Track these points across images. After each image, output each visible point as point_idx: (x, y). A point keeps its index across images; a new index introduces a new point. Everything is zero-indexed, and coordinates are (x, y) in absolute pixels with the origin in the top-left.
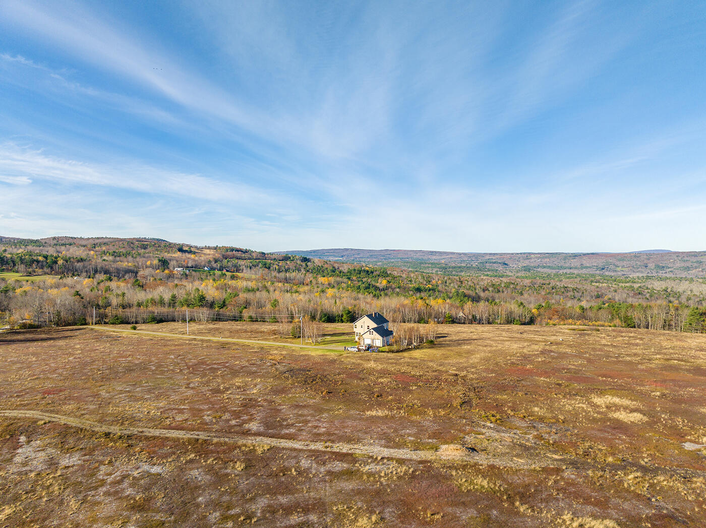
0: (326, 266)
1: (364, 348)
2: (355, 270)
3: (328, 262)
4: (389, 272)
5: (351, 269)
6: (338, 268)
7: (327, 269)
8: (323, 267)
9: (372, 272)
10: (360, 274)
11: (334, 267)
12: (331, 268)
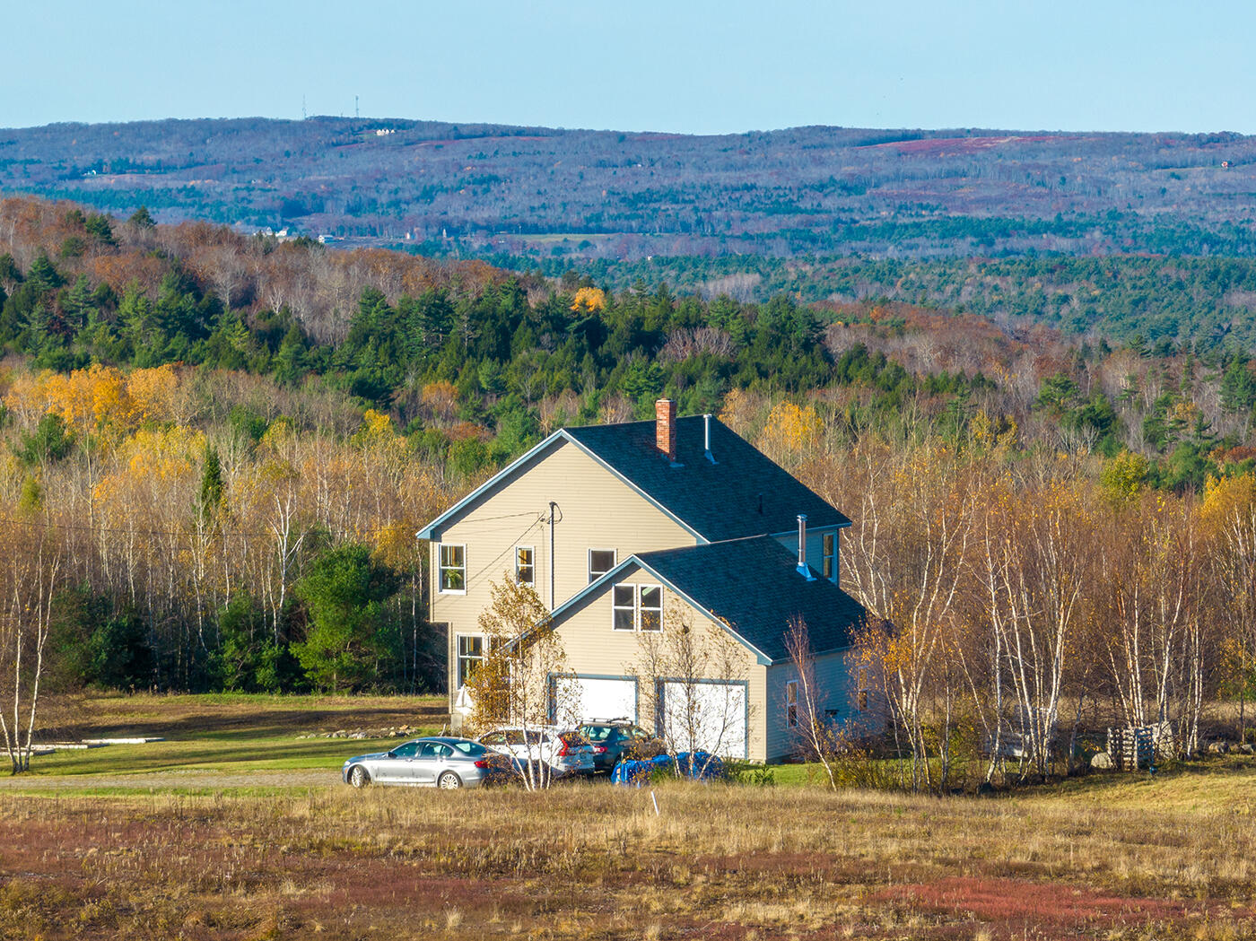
0: (96, 269)
1: (549, 754)
2: (439, 312)
3: (121, 230)
4: (840, 342)
5: (395, 301)
6: (246, 298)
7: (108, 299)
8: (59, 281)
9: (647, 340)
10: (503, 353)
11: (192, 284)
12: (162, 293)
